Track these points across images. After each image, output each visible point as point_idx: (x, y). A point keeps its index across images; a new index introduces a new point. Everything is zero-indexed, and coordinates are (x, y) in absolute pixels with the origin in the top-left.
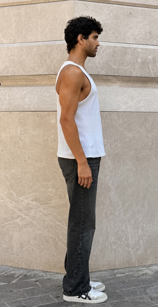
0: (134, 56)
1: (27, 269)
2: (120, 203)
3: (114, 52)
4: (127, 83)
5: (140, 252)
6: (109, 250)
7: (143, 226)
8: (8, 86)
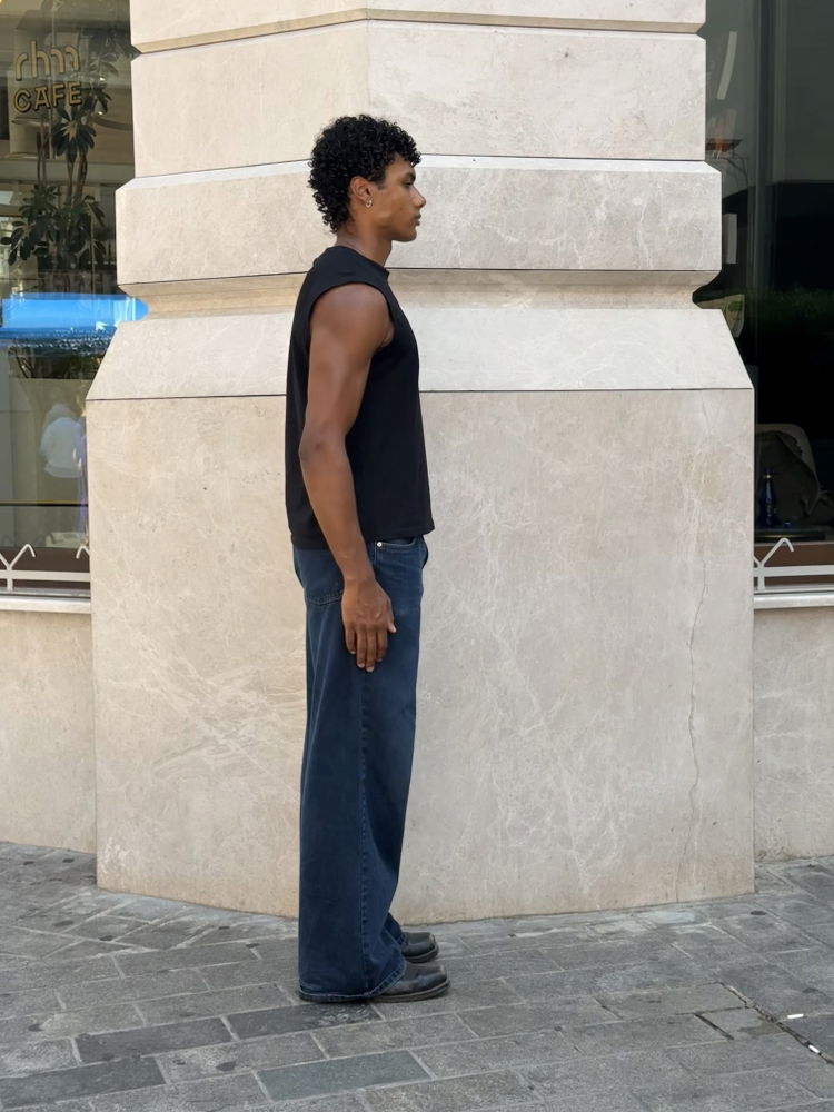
0: (581, 199)
1: (236, 911)
2: (534, 700)
3: (507, 189)
4: (559, 294)
5: (607, 863)
6: (500, 851)
7: (619, 777)
8: (170, 314)
